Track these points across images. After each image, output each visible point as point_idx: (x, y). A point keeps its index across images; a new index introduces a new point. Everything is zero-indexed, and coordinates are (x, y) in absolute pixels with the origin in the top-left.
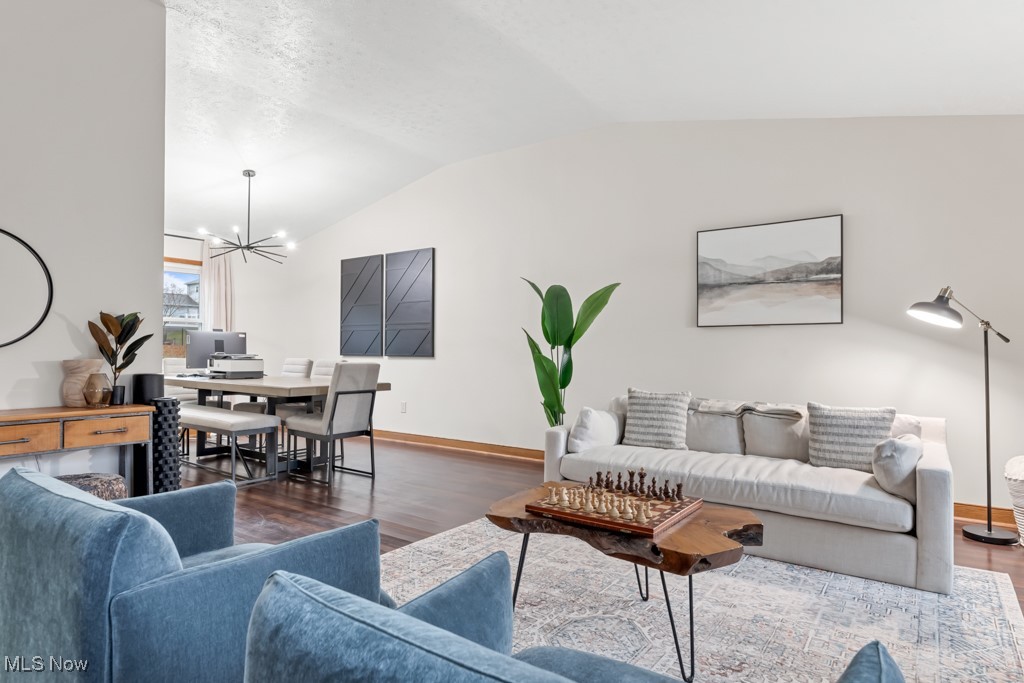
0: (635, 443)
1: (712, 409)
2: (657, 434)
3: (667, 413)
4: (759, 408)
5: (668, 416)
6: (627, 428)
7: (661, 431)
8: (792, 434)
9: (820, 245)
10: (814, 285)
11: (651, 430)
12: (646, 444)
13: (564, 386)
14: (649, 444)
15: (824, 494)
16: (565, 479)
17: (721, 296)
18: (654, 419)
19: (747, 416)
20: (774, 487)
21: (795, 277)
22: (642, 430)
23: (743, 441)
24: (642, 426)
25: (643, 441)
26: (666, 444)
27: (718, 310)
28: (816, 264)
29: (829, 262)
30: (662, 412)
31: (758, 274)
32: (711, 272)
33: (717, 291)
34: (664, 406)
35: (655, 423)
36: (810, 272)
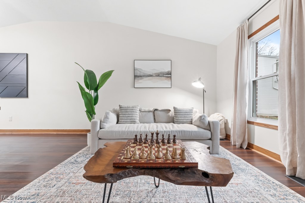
0: (123, 123)
1: (145, 110)
2: (131, 119)
3: (133, 112)
4: (159, 109)
5: (134, 113)
6: (120, 118)
7: (132, 118)
8: (169, 116)
9: (165, 68)
10: (165, 77)
11: (129, 118)
12: (127, 123)
13: (95, 104)
14: (128, 123)
15: (190, 132)
16: (100, 139)
17: (141, 79)
18: (129, 114)
19: (156, 111)
20: (176, 131)
21: (160, 75)
22: (126, 118)
23: (155, 119)
24: (125, 117)
25: (126, 122)
26: (134, 122)
27: (140, 83)
28: (165, 72)
29: (168, 72)
30: (132, 112)
31: (151, 73)
32: (138, 72)
33: (140, 78)
34: (132, 110)
35: (130, 115)
36: (164, 74)
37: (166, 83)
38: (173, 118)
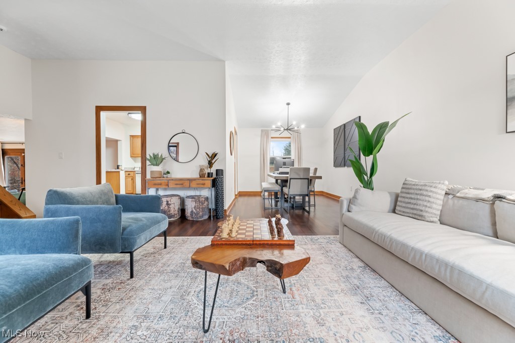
1: (467, 196)
2: (413, 209)
3: (421, 195)
4: (509, 197)
5: (421, 197)
7: (415, 207)
12: (406, 214)
13: (371, 176)
14: (408, 215)
16: (345, 225)
18: (412, 198)
19: (498, 202)
22: (404, 205)
23: (494, 224)
24: (404, 202)
25: (404, 212)
26: (419, 216)
30: (418, 194)
34: (421, 190)
35: (412, 201)
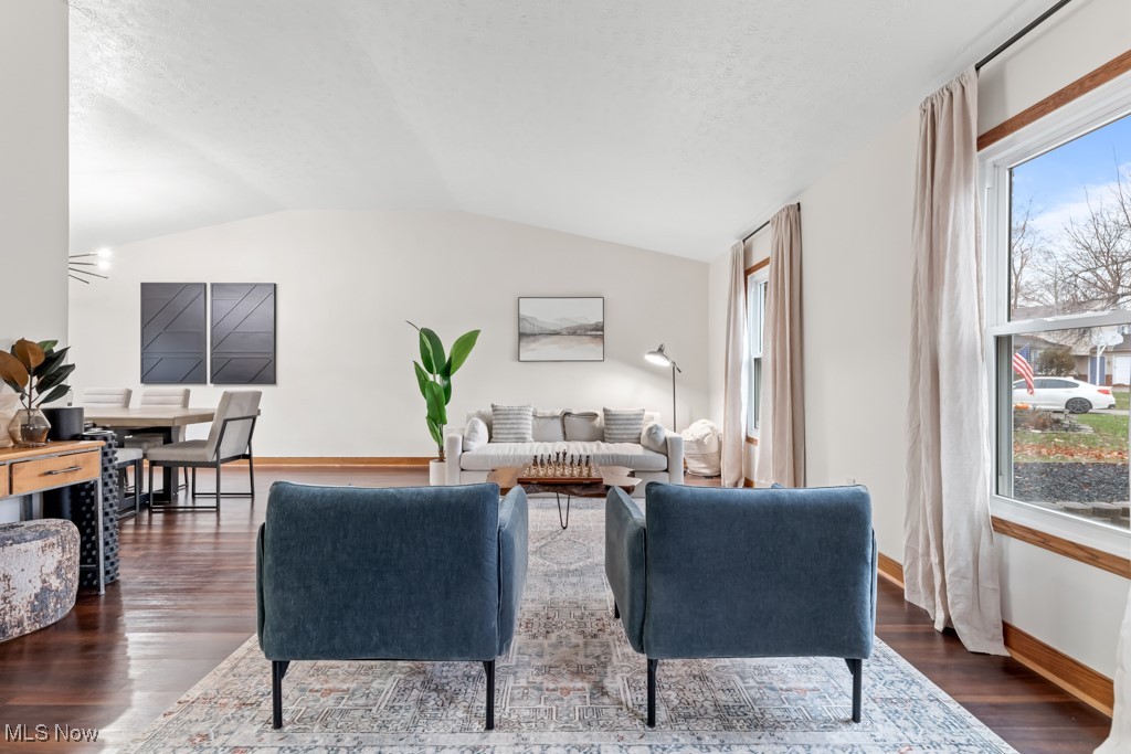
0: (501, 441)
2: (516, 434)
3: (521, 418)
4: (575, 412)
5: (522, 421)
6: (494, 431)
7: (518, 431)
8: (594, 427)
9: (590, 314)
10: (588, 338)
11: (512, 431)
12: (507, 440)
13: (446, 403)
14: (510, 440)
16: (462, 470)
17: (534, 341)
18: (513, 424)
19: (567, 417)
21: (578, 332)
22: (506, 431)
24: (503, 429)
26: (523, 440)
27: (531, 350)
28: (590, 325)
29: (597, 325)
30: (518, 419)
31: (557, 328)
32: (528, 326)
33: (532, 338)
34: (519, 414)
35: (514, 426)
36: (587, 330)
37: (590, 349)
38: (603, 432)
